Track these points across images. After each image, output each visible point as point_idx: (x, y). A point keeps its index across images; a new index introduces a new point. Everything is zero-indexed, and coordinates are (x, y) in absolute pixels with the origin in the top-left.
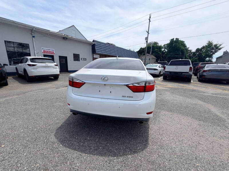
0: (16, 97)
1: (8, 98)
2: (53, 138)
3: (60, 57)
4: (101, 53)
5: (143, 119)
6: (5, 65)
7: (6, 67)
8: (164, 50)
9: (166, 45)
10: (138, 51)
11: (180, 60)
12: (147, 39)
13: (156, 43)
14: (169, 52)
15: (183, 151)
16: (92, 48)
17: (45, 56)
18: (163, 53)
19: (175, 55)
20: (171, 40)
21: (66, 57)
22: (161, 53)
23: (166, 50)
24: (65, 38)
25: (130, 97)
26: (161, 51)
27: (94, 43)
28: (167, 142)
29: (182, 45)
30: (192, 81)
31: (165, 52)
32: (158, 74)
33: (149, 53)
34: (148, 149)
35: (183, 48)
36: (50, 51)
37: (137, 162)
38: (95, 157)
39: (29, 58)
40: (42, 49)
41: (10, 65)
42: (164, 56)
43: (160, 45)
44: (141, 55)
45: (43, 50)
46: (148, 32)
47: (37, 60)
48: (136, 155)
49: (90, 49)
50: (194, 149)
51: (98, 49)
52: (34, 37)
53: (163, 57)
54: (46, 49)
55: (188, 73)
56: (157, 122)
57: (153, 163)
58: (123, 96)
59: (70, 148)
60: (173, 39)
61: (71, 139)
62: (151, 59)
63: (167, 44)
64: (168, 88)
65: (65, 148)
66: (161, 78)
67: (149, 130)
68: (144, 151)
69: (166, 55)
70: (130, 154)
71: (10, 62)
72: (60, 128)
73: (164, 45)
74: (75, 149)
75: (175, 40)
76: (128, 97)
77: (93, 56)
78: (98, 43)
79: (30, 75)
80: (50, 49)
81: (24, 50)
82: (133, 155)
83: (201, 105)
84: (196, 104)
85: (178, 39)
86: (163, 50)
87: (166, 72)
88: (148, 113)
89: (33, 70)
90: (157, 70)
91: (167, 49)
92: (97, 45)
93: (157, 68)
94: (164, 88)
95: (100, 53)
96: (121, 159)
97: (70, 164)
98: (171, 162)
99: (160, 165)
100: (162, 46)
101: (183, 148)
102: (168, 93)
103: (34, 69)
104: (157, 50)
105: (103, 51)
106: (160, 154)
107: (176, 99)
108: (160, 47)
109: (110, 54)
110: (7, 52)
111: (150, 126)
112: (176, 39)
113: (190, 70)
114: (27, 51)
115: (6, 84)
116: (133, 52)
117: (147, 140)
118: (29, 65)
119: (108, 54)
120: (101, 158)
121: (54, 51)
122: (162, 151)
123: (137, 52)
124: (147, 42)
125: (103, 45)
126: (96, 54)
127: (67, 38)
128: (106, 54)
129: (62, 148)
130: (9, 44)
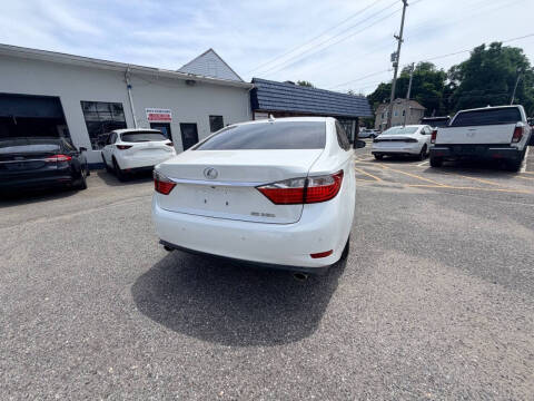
0: (92, 210)
1: (79, 214)
2: (127, 295)
3: (184, 126)
4: (272, 108)
5: (302, 268)
6: (83, 149)
7: (84, 153)
8: (452, 83)
9: (458, 67)
10: (373, 94)
11: (489, 107)
12: (395, 57)
13: (425, 66)
14: (466, 86)
15: (400, 355)
16: (250, 98)
17: (153, 125)
18: (447, 91)
19: (487, 93)
20: (477, 50)
21: (195, 126)
22: (439, 93)
23: (458, 83)
24: (191, 82)
25: (268, 215)
26: (439, 86)
28: (369, 329)
29: (512, 60)
30: (523, 170)
31: (454, 89)
32: (418, 152)
33: (404, 96)
34: (311, 340)
35: (513, 69)
36: (162, 113)
37: (274, 363)
38: (189, 340)
39: (119, 132)
40: (147, 111)
41: (94, 148)
42: (450, 98)
43: (438, 69)
44: (381, 102)
45: (148, 113)
46: (400, 39)
47: (135, 136)
48: (277, 348)
50: (436, 355)
51: (263, 98)
52: (129, 87)
53: (446, 103)
54: (154, 110)
55: (508, 145)
56: (362, 279)
57: (309, 372)
58: (253, 214)
59: (149, 317)
60: (483, 46)
61: (156, 299)
62: (409, 112)
63: (463, 66)
64: (437, 189)
65: (140, 315)
66: (425, 164)
67: (334, 296)
68: (300, 343)
69: (458, 96)
70: (264, 345)
71: (93, 143)
72: (145, 274)
73: (452, 69)
74: (158, 320)
75: (487, 48)
76: (263, 215)
77: (253, 117)
78: (264, 85)
79: (123, 167)
80: (162, 110)
81: (114, 117)
82: (269, 348)
83: (523, 239)
84: (505, 237)
85: (501, 44)
86: (448, 82)
87: (437, 146)
88: (314, 256)
89: (126, 158)
90: (415, 141)
91: (460, 80)
92: (261, 89)
93: (417, 136)
94: (423, 192)
95: (268, 107)
96: (240, 352)
97: (140, 346)
98: (357, 377)
99: (325, 379)
100: (446, 71)
101: (406, 349)
102: (428, 205)
103: (127, 155)
104: (426, 84)
105: (275, 104)
106: (336, 355)
107: (445, 220)
108: (440, 76)
109: (293, 109)
110: (87, 123)
111: (340, 286)
112: (493, 45)
113: (514, 137)
114: (119, 119)
115: (83, 187)
116: (361, 97)
117: (316, 320)
118: (120, 147)
119: (289, 110)
120: (200, 343)
121: (170, 114)
122: (344, 349)
123: (369, 97)
124: (396, 66)
125: (277, 87)
126: (261, 112)
127: (193, 81)
128: (284, 109)
129: (136, 315)
130: (87, 107)
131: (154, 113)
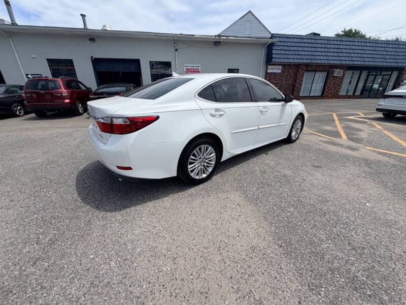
4: (286, 61)
16: (266, 53)
27: (270, 41)
36: (195, 68)
40: (185, 66)
45: (185, 68)
49: (262, 54)
51: (278, 52)
54: (190, 66)
77: (267, 69)
78: (281, 39)
80: (195, 65)
81: (166, 71)
92: (278, 44)
95: (282, 60)
105: (290, 56)
109: (309, 61)
110: (151, 74)
114: (168, 72)
119: (305, 61)
121: (199, 68)
125: (296, 40)
126: (274, 65)
127: (219, 42)
128: (300, 61)
130: (153, 65)
131: (189, 68)
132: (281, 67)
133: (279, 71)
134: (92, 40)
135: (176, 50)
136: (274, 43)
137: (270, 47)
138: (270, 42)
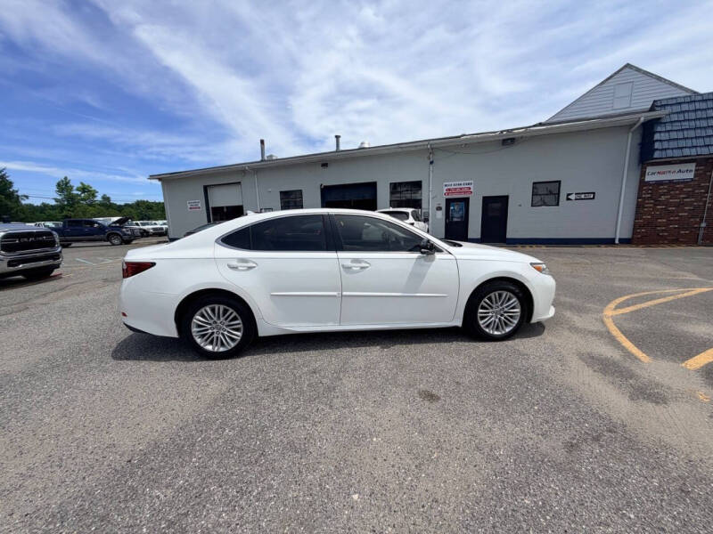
3: (488, 200)
21: (506, 198)
24: (509, 139)
27: (643, 117)
36: (462, 186)
40: (445, 185)
45: (446, 188)
51: (676, 135)
54: (453, 184)
77: (643, 174)
80: (462, 183)
81: (413, 195)
92: (676, 118)
110: (390, 202)
114: (417, 196)
121: (471, 186)
126: (667, 163)
127: (513, 139)
130: (395, 187)
131: (453, 187)
132: (692, 166)
133: (691, 175)
134: (325, 165)
135: (432, 163)
136: (660, 119)
137: (648, 130)
138: (642, 119)
